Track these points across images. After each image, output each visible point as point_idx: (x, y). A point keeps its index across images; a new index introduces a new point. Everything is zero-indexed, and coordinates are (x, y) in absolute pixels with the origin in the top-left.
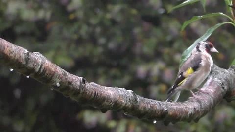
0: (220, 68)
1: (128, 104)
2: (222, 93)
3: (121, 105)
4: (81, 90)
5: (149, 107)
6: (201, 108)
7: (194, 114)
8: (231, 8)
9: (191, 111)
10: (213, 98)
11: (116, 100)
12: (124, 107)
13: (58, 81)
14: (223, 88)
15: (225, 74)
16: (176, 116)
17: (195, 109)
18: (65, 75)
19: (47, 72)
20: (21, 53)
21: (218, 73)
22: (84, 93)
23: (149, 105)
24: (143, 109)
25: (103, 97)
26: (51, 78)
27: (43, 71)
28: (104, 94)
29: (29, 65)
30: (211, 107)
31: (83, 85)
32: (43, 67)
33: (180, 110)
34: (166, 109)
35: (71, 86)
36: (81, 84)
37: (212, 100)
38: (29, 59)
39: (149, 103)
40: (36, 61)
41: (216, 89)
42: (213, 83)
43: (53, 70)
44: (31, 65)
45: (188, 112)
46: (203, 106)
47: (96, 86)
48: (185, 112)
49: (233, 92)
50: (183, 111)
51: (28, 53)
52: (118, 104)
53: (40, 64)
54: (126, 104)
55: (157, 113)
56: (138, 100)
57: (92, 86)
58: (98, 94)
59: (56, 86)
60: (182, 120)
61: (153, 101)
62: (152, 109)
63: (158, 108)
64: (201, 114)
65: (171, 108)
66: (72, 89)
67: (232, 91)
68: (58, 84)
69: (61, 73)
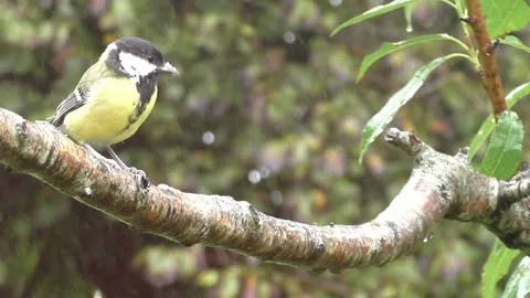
0: (437, 153)
1: (239, 232)
2: (443, 207)
3: (224, 234)
4: (139, 203)
5: (285, 237)
6: (397, 238)
7: (381, 252)
8: (464, 23)
9: (374, 247)
10: (422, 218)
11: (213, 223)
12: (231, 237)
13: (88, 182)
14: (444, 195)
15: (448, 167)
16: (343, 256)
17: (382, 241)
18: (104, 170)
19: (65, 164)
20: (9, 124)
21: (433, 163)
22: (144, 208)
23: (285, 234)
24: (271, 243)
25: (186, 216)
26: (73, 178)
27: (56, 162)
28: (187, 211)
29: (25, 150)
30: (419, 237)
31: (143, 191)
32: (55, 153)
33: (351, 245)
34: (321, 243)
35: (117, 193)
36: (138, 190)
37: (420, 223)
38: (25, 136)
39: (285, 229)
40: (40, 141)
41: (429, 197)
42: (422, 186)
43: (78, 159)
44: (29, 150)
45: (367, 249)
46: (400, 235)
47: (172, 193)
48: (362, 248)
49: (467, 204)
50: (358, 245)
51: (24, 123)
52: (218, 231)
53: (49, 147)
54: (235, 231)
55: (301, 249)
56: (260, 223)
57: (162, 195)
58: (174, 210)
59: (83, 195)
60: (355, 266)
61: (293, 223)
62: (291, 242)
63: (303, 239)
64: (395, 251)
65: (331, 240)
66: (117, 200)
67: (464, 202)
68: (88, 191)
69: (95, 167)
